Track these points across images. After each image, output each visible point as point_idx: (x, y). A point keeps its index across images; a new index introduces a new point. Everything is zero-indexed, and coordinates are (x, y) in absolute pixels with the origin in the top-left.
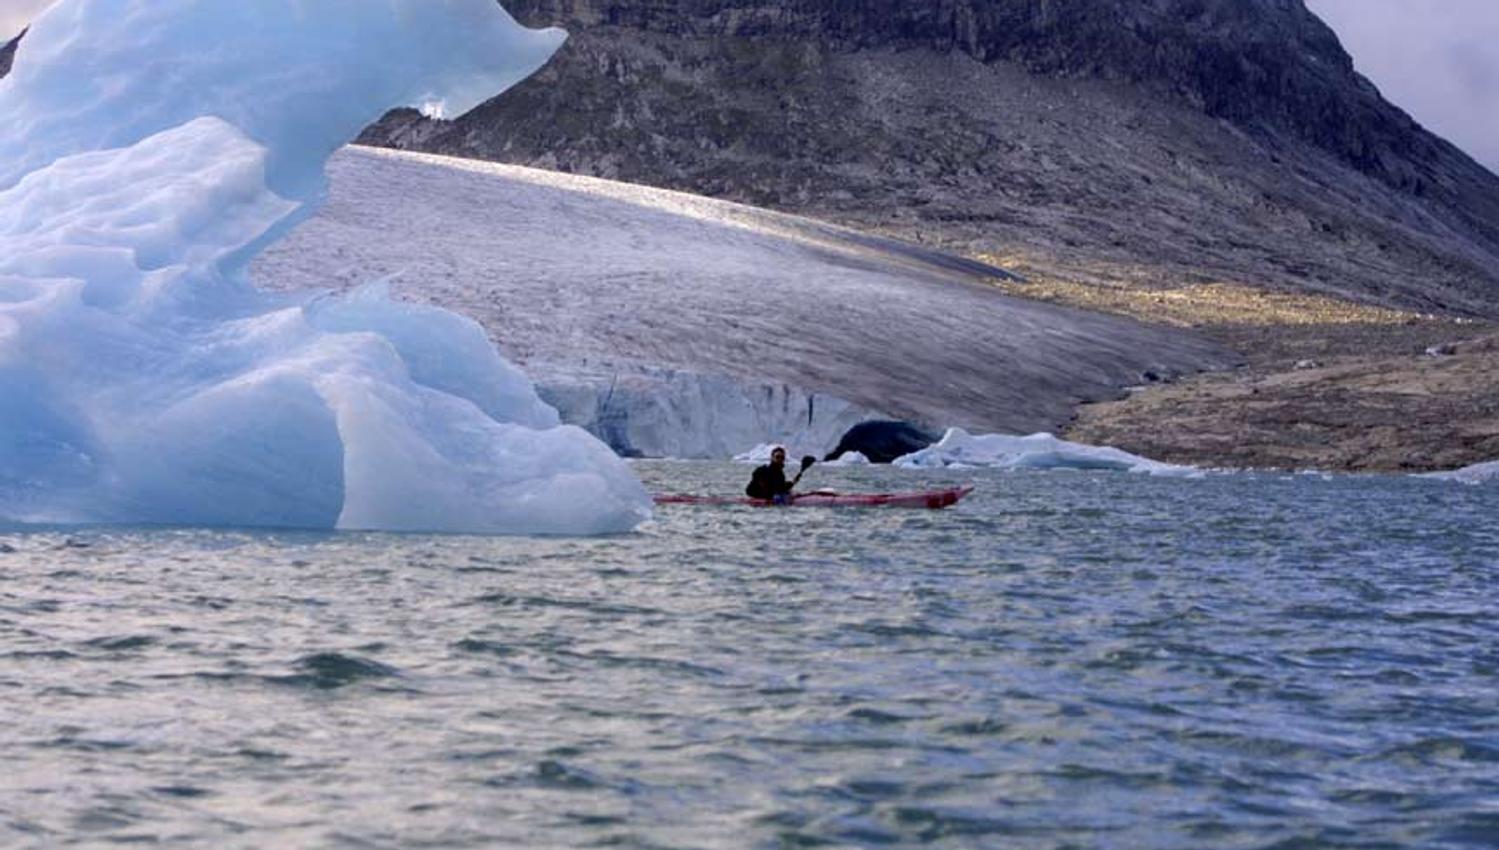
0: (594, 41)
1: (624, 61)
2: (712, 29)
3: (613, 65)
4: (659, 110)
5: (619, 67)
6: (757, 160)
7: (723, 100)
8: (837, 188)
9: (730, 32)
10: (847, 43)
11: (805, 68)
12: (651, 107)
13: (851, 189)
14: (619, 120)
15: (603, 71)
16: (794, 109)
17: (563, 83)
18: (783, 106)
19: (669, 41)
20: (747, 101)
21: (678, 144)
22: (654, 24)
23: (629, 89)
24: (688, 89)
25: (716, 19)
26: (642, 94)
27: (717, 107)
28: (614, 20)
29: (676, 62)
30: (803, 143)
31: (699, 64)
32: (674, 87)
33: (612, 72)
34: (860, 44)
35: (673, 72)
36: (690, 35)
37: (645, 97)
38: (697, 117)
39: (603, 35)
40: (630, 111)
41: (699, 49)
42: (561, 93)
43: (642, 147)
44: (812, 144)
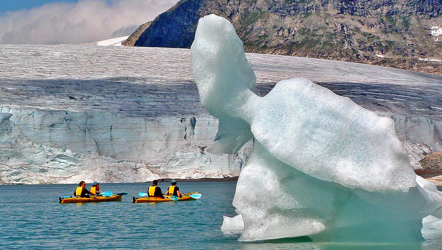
0: (335, 20)
1: (346, 26)
2: (377, 14)
3: (343, 27)
4: (361, 42)
5: (345, 28)
6: (397, 57)
7: (383, 37)
8: (427, 65)
9: (384, 14)
10: (426, 16)
11: (412, 25)
12: (357, 41)
13: (433, 65)
14: (346, 46)
15: (339, 30)
16: (409, 40)
17: (325, 34)
18: (405, 38)
19: (362, 18)
20: (392, 38)
21: (368, 53)
22: (357, 13)
23: (349, 36)
24: (370, 34)
25: (379, 10)
26: (354, 37)
27: (381, 40)
28: (342, 12)
29: (364, 26)
30: (413, 51)
31: (374, 26)
32: (365, 34)
33: (342, 30)
34: (431, 16)
35: (364, 29)
36: (370, 16)
37: (355, 38)
38: (374, 44)
39: (338, 18)
40: (350, 43)
41: (373, 21)
42: (325, 38)
43: (355, 55)
44: (416, 51)
